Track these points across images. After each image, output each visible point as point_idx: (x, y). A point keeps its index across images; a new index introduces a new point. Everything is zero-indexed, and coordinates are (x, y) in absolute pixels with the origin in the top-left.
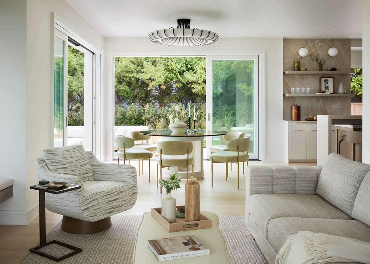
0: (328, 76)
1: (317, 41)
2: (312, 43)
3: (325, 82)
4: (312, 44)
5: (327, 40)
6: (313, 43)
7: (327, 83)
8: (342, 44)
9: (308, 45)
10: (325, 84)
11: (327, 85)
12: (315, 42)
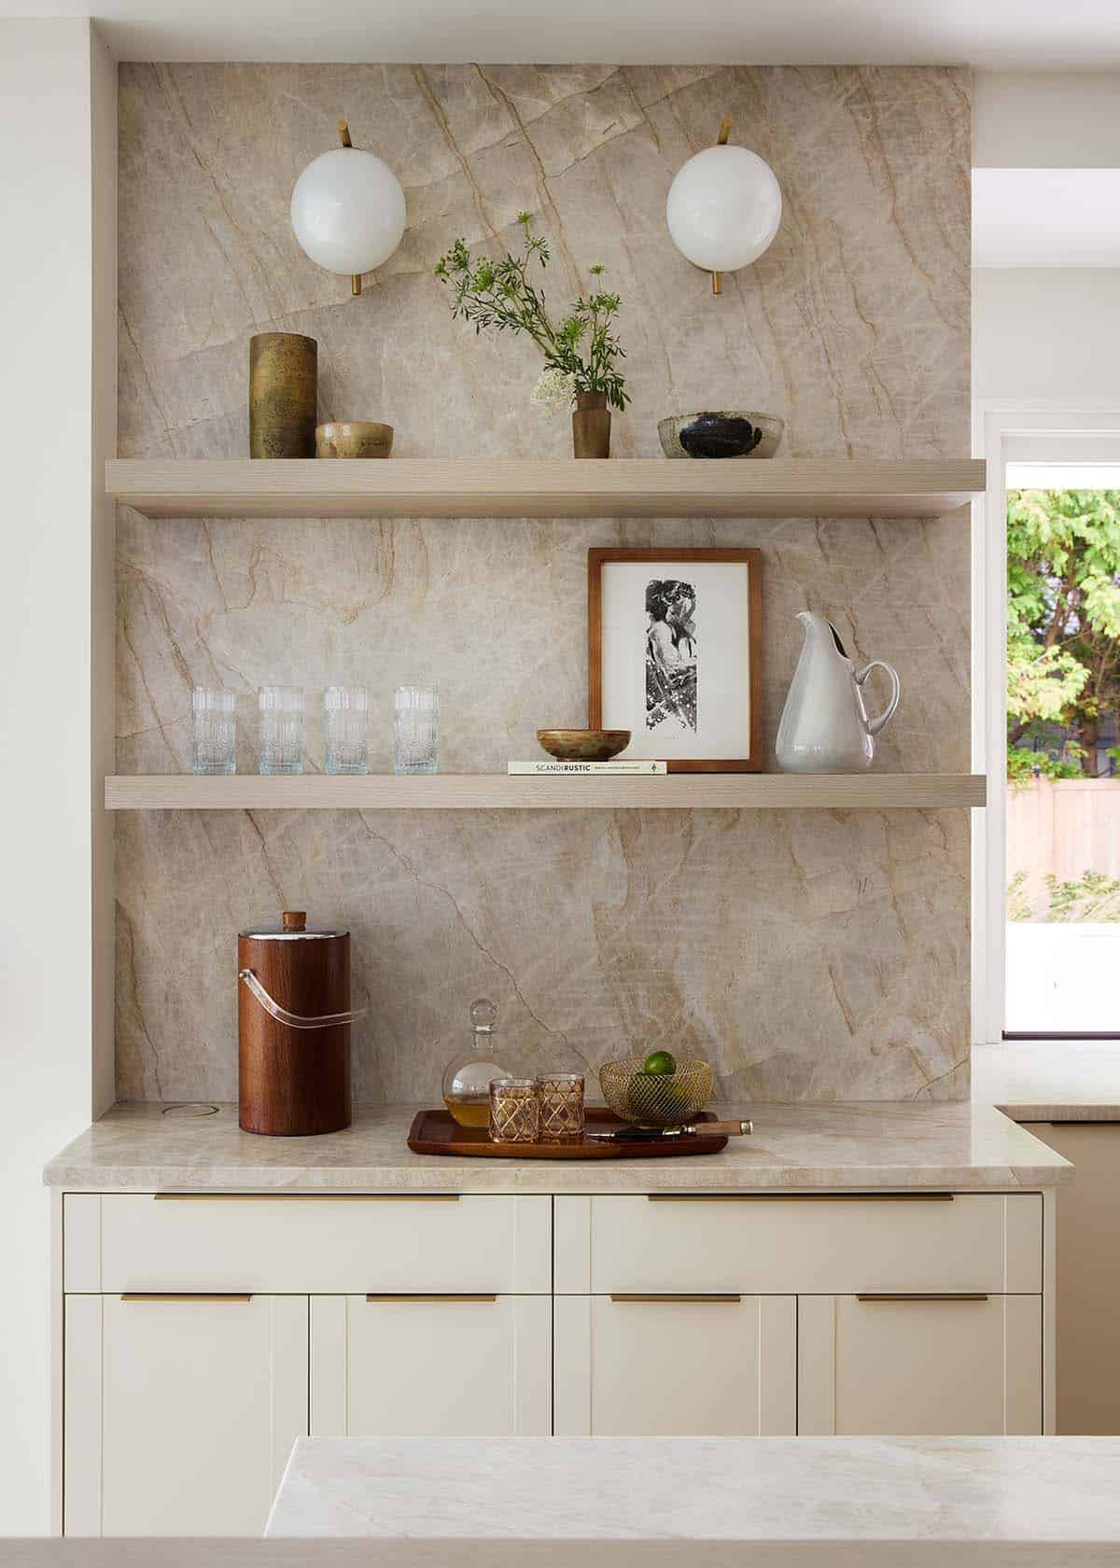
0: (698, 533)
1: (562, 89)
2: (505, 115)
3: (657, 611)
4: (494, 118)
5: (684, 80)
6: (512, 107)
7: (681, 632)
8: (866, 122)
9: (451, 142)
10: (652, 638)
11: (676, 658)
12: (534, 106)
